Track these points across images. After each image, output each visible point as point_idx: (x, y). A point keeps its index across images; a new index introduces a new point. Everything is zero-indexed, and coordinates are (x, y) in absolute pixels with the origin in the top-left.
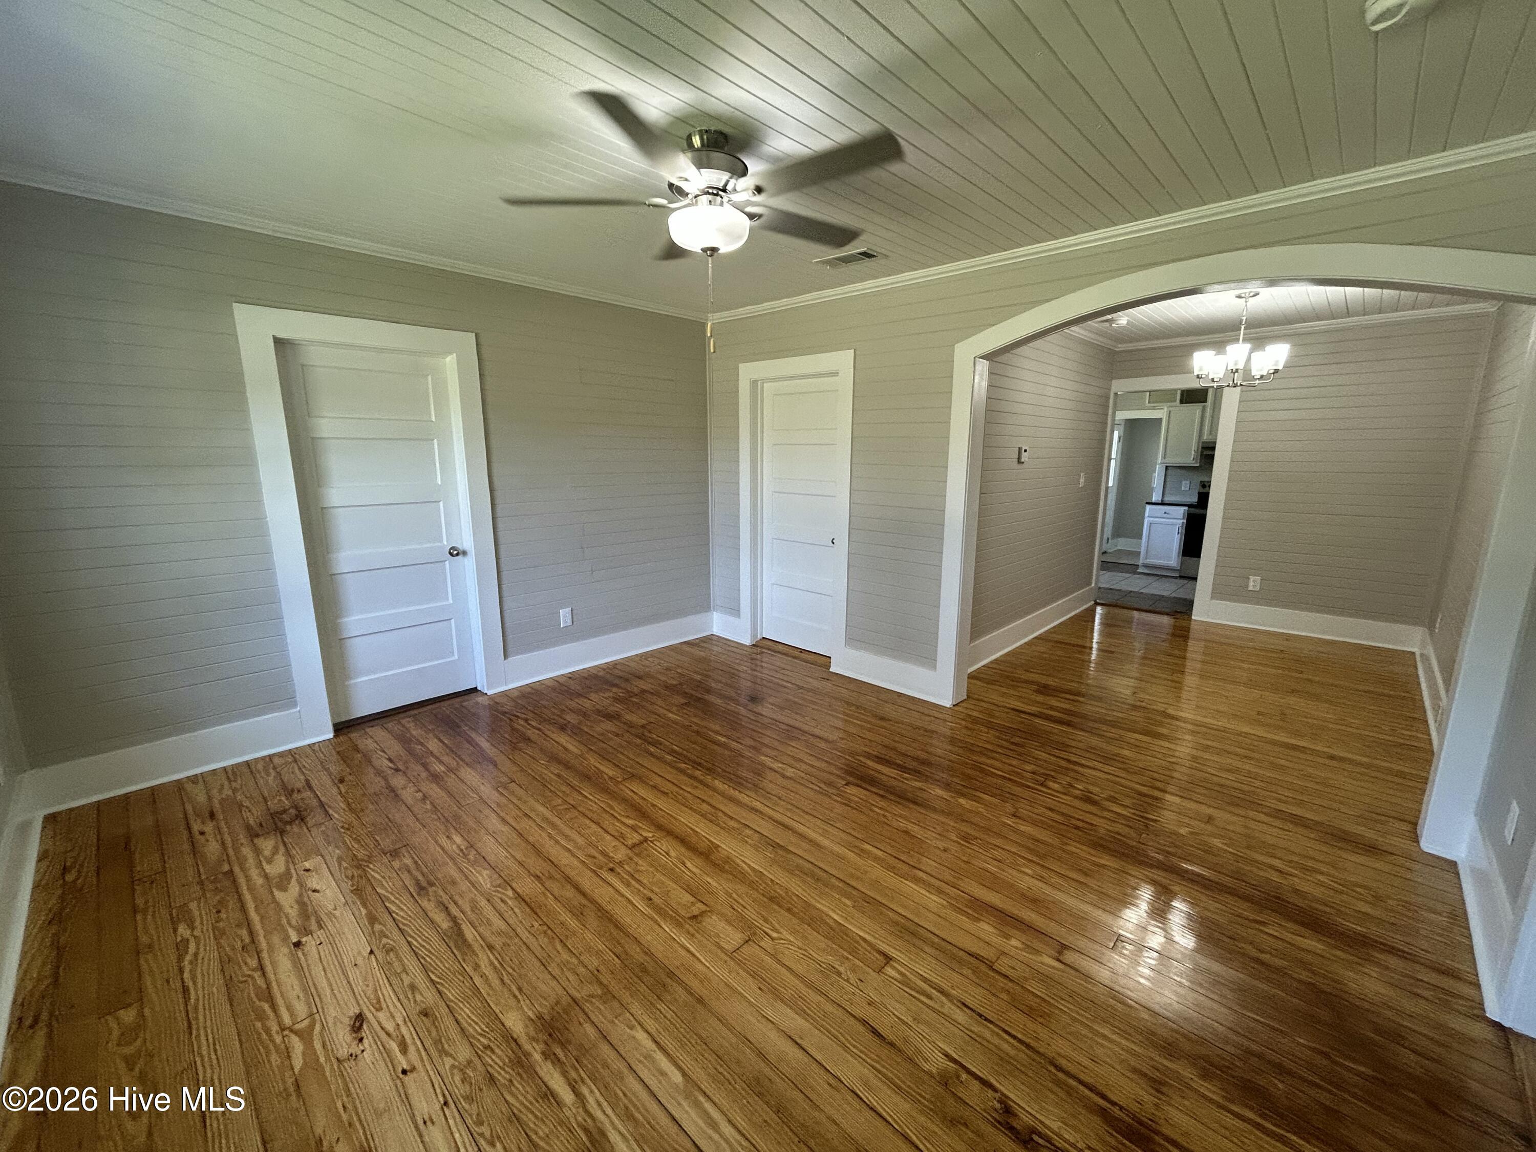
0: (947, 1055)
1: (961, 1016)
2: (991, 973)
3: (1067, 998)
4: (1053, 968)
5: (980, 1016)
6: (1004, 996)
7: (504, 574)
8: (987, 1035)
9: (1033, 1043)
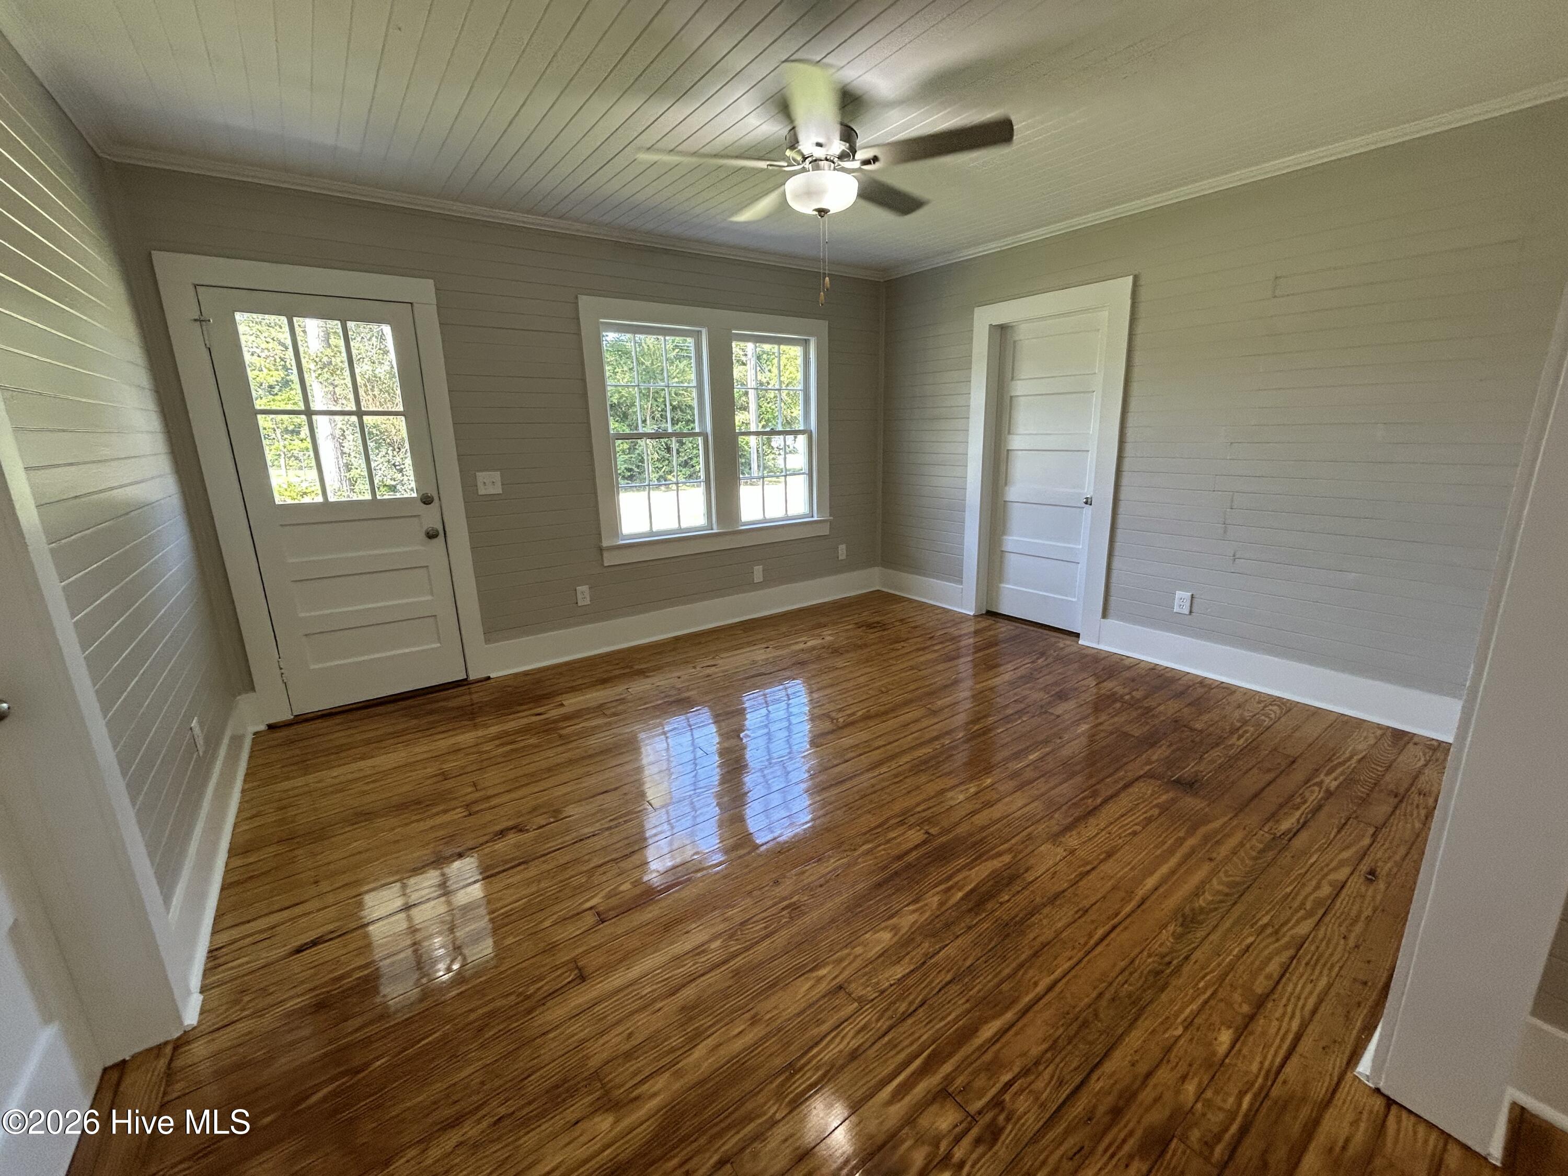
0: (570, 816)
1: (587, 830)
2: (610, 858)
3: (558, 895)
4: (588, 900)
5: (581, 840)
6: (586, 858)
7: (1120, 533)
8: (567, 838)
9: (543, 859)
